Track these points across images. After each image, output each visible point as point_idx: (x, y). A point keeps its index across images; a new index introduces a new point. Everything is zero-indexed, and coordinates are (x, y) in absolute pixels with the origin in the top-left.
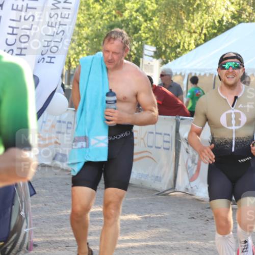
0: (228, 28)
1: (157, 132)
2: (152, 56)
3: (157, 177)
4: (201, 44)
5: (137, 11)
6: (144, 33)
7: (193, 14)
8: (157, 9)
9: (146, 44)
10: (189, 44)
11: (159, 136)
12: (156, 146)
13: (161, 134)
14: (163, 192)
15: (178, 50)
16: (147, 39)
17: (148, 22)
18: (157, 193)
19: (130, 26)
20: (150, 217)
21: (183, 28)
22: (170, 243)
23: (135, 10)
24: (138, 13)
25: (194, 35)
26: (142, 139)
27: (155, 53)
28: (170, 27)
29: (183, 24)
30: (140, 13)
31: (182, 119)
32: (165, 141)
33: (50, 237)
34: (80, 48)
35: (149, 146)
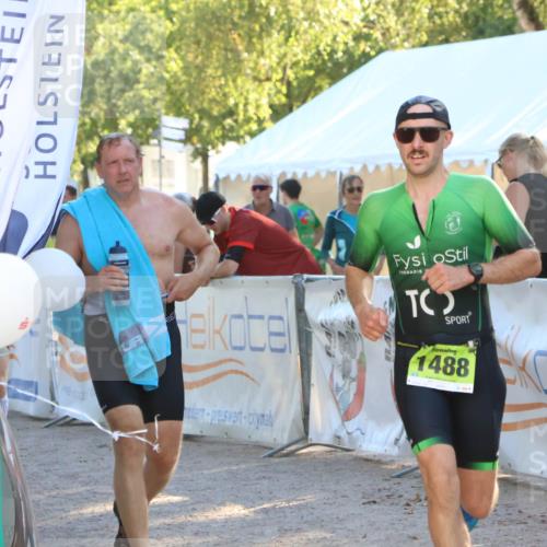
1: (251, 313)
3: (263, 416)
11: (254, 322)
12: (253, 345)
13: (261, 317)
14: (283, 449)
20: (274, 507)
21: (240, 71)
26: (218, 332)
32: (272, 334)
35: (235, 348)
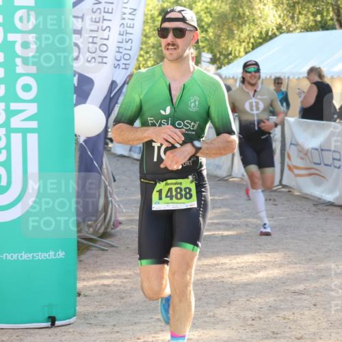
0: (271, 38)
2: (208, 62)
3: (218, 165)
4: (249, 52)
6: (202, 42)
7: (242, 25)
8: (212, 22)
9: (204, 51)
10: (239, 52)
14: (223, 178)
15: (230, 57)
16: (204, 47)
17: (204, 33)
18: (218, 179)
22: (232, 220)
25: (244, 44)
27: (211, 59)
28: (223, 37)
29: (233, 34)
33: (132, 216)
34: (148, 55)
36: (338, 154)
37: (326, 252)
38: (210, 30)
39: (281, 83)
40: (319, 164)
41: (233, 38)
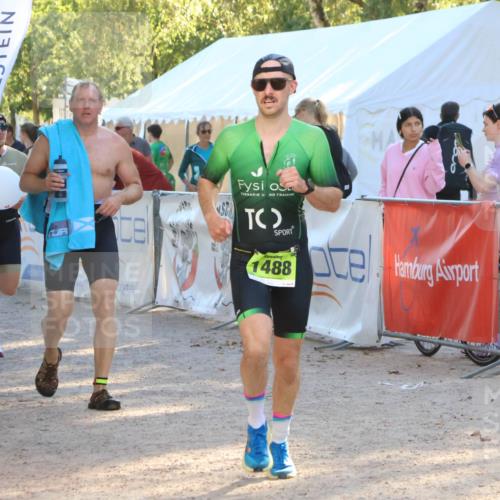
5: (44, 23)
19: (34, 48)
20: (131, 348)
23: (40, 21)
24: (45, 28)
30: (49, 26)
31: (163, 195)
32: (136, 230)
36: (360, 256)
37: (363, 433)
38: (74, 34)
39: (209, 132)
40: (328, 275)
41: (121, 49)
